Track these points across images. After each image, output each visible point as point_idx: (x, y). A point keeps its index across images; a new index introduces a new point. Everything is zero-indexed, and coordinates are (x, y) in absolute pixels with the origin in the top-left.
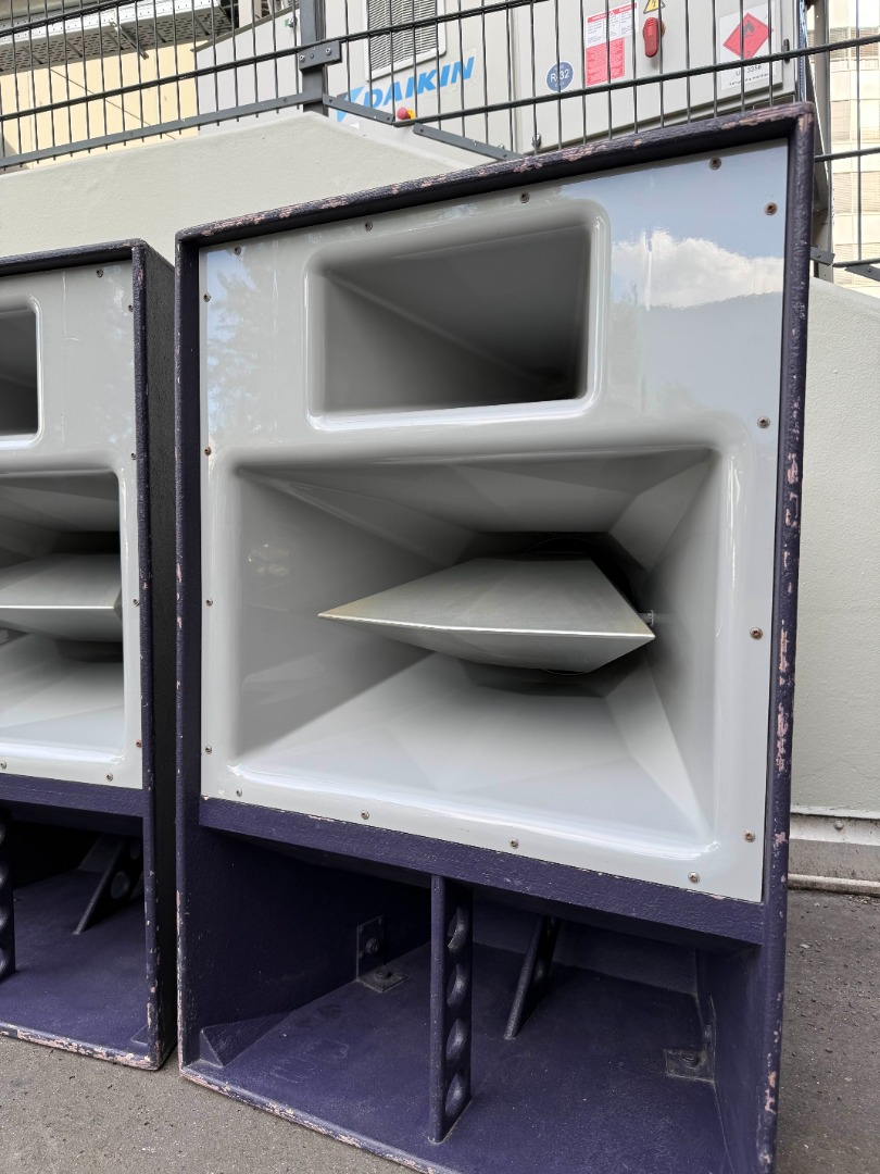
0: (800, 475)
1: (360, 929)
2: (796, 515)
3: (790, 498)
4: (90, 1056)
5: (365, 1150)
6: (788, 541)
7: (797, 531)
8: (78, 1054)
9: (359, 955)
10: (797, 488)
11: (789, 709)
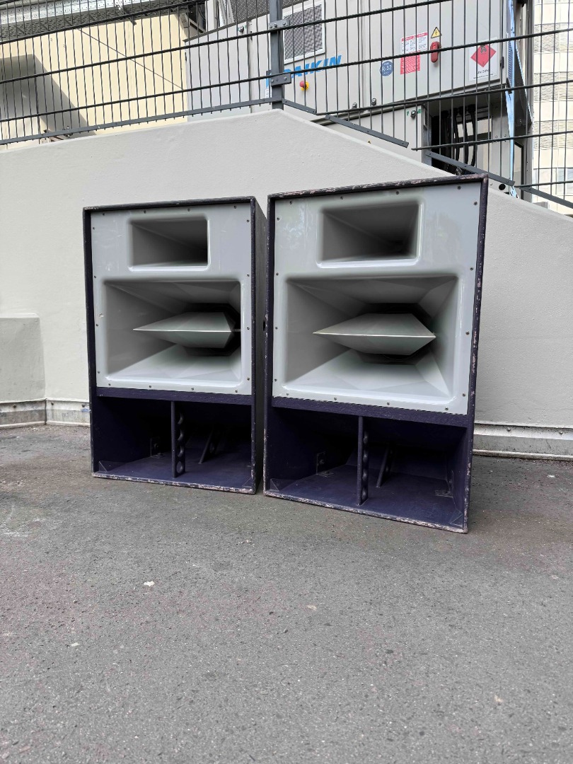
0: (481, 285)
1: (318, 455)
2: (480, 297)
3: (478, 291)
4: (228, 491)
5: (335, 509)
6: (478, 304)
7: (480, 302)
8: (224, 491)
9: (318, 465)
10: (481, 289)
11: (476, 355)
